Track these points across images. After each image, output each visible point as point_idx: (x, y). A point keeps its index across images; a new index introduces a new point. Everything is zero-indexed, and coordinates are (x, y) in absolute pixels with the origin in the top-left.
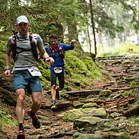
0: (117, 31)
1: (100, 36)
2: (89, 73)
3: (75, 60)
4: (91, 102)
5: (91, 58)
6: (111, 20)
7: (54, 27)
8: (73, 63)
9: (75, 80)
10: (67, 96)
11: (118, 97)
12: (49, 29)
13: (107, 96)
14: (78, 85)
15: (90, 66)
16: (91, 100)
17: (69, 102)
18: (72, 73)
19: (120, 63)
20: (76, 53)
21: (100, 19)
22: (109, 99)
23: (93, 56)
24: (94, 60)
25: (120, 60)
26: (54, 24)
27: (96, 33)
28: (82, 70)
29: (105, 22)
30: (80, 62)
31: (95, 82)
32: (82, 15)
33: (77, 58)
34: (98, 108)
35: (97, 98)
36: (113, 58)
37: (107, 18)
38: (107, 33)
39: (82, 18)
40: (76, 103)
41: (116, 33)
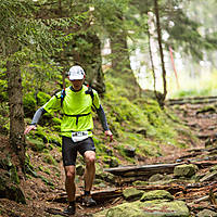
0: (207, 47)
1: (172, 57)
2: (152, 131)
3: (125, 107)
4: (157, 188)
5: (156, 102)
6: (195, 25)
7: (84, 41)
8: (120, 112)
9: (126, 146)
10: (111, 176)
11: (211, 179)
12: (74, 46)
13: (188, 177)
14: (131, 154)
15: (153, 117)
16: (158, 184)
17: (114, 189)
18: (119, 132)
19: (211, 110)
20: (126, 91)
21: (172, 24)
22: (192, 182)
23: (160, 98)
24: (162, 105)
25: (212, 106)
26: (83, 36)
27: (165, 52)
28: (139, 125)
29: (182, 31)
30: (134, 109)
31: (163, 149)
32: (137, 16)
33: (128, 103)
34: (172, 200)
35: (169, 180)
36: (199, 100)
37: (187, 22)
38: (186, 51)
39: (137, 23)
40: (128, 191)
41: (204, 51)
